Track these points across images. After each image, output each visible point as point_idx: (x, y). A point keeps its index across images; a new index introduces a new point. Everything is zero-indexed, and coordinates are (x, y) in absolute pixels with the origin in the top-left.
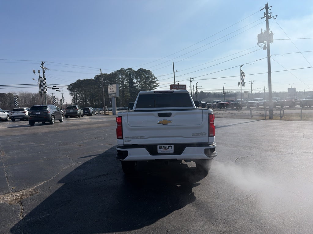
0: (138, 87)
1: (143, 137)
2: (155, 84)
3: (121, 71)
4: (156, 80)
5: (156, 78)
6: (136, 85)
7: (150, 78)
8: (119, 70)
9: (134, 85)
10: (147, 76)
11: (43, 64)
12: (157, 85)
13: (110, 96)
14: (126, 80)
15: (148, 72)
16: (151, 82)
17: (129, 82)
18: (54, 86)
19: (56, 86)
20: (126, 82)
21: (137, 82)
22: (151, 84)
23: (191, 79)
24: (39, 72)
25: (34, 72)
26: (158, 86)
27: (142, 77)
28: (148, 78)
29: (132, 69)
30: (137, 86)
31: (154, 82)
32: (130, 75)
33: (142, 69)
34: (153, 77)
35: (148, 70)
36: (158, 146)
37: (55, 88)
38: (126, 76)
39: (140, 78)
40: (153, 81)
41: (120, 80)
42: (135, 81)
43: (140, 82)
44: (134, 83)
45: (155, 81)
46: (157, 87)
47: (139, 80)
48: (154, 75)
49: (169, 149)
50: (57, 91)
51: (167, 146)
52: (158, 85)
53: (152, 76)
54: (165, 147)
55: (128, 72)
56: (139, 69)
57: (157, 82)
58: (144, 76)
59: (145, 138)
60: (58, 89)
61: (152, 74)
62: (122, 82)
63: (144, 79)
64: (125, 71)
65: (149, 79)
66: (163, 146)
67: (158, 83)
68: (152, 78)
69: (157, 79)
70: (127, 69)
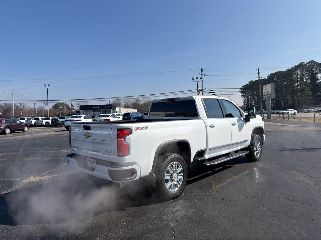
3: (300, 66)
8: (297, 65)
9: (318, 81)
11: (202, 71)
13: (264, 97)
14: (307, 76)
17: (310, 79)
18: (211, 91)
19: (212, 91)
20: (306, 79)
24: (197, 79)
25: (193, 79)
29: (315, 62)
32: (312, 69)
37: (212, 93)
38: (307, 71)
41: (299, 76)
44: (317, 79)
50: (213, 95)
55: (309, 66)
60: (215, 93)
62: (302, 79)
64: (306, 64)
70: (308, 63)
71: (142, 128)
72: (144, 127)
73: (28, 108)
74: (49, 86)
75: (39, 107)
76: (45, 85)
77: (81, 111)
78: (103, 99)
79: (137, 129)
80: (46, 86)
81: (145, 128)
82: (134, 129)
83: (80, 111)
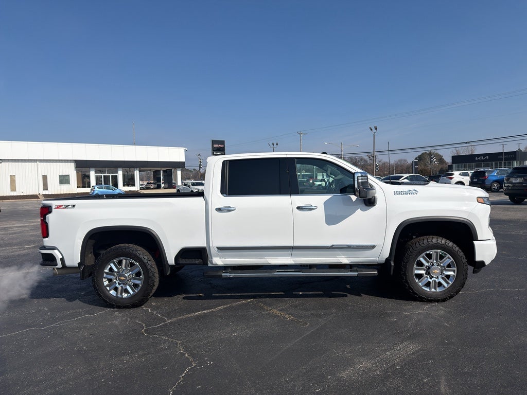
71: (66, 207)
72: (68, 206)
73: (380, 162)
74: (376, 129)
75: (399, 161)
76: (370, 128)
77: (454, 166)
78: (466, 143)
79: (59, 207)
80: (371, 130)
81: (70, 207)
82: (54, 207)
83: (452, 166)
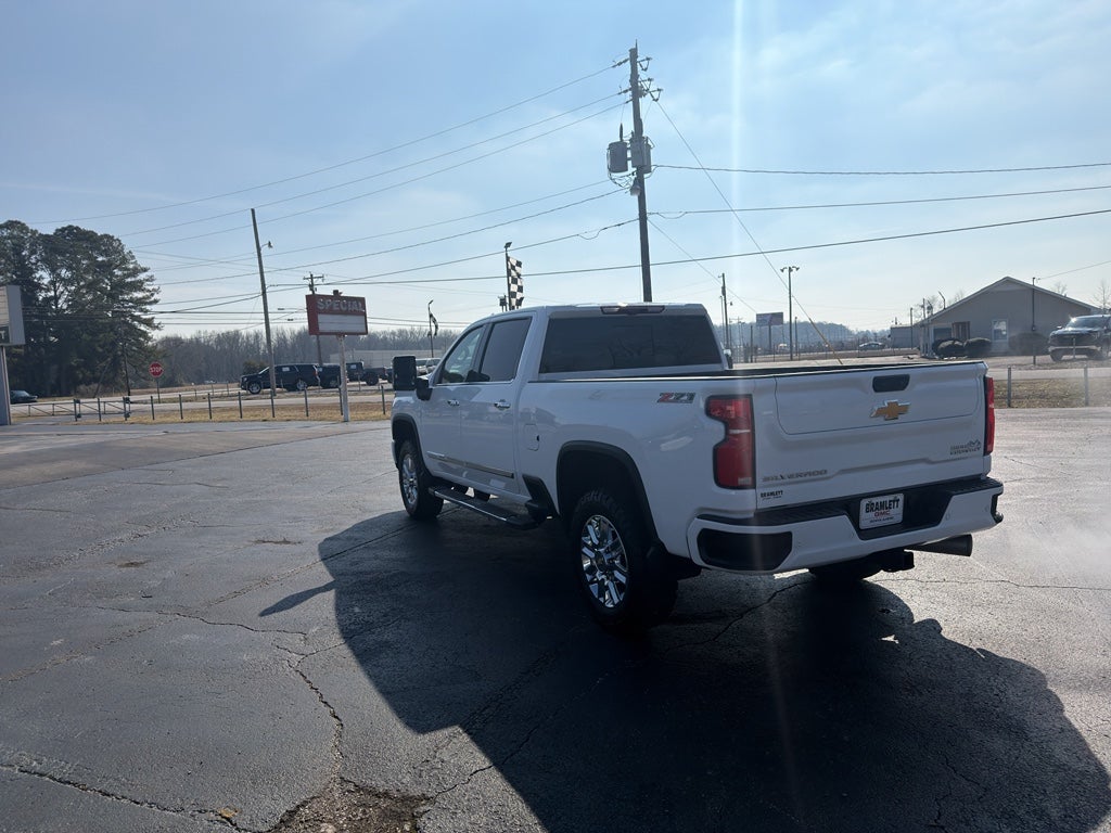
0: (62, 304)
1: (820, 474)
2: (139, 295)
4: (142, 276)
5: (145, 270)
6: (52, 293)
7: (116, 267)
9: (41, 296)
10: (100, 259)
12: (148, 297)
15: (106, 244)
16: (121, 286)
21: (53, 283)
22: (122, 293)
23: (312, 278)
26: (156, 302)
27: (79, 262)
28: (106, 268)
29: (27, 228)
30: (56, 298)
31: (138, 286)
32: (17, 249)
33: (77, 228)
34: (131, 266)
35: (106, 236)
36: (864, 503)
39: (69, 268)
40: (129, 280)
42: (44, 276)
43: (67, 282)
44: (38, 287)
45: (141, 282)
46: (148, 307)
47: (64, 273)
48: (133, 257)
49: (892, 511)
51: (888, 498)
52: (156, 296)
53: (124, 260)
54: (882, 505)
55: (5, 237)
56: (63, 230)
57: (148, 286)
58: (90, 258)
59: (828, 475)
61: (126, 251)
63: (87, 271)
65: (112, 274)
66: (875, 500)
67: (154, 290)
68: (126, 269)
69: (148, 273)
